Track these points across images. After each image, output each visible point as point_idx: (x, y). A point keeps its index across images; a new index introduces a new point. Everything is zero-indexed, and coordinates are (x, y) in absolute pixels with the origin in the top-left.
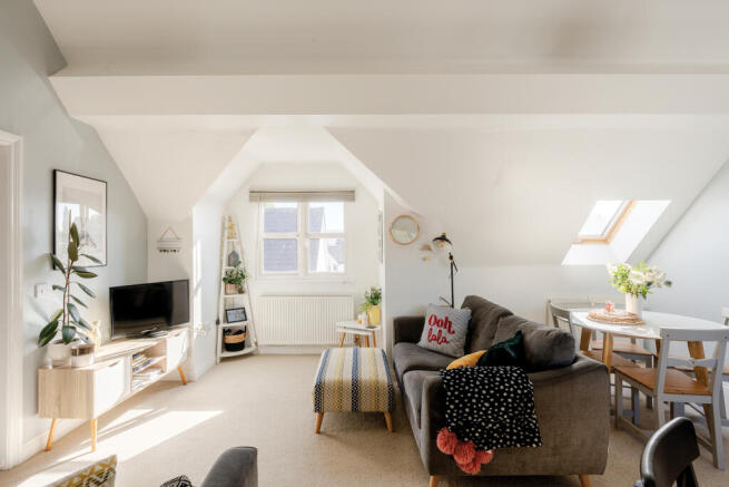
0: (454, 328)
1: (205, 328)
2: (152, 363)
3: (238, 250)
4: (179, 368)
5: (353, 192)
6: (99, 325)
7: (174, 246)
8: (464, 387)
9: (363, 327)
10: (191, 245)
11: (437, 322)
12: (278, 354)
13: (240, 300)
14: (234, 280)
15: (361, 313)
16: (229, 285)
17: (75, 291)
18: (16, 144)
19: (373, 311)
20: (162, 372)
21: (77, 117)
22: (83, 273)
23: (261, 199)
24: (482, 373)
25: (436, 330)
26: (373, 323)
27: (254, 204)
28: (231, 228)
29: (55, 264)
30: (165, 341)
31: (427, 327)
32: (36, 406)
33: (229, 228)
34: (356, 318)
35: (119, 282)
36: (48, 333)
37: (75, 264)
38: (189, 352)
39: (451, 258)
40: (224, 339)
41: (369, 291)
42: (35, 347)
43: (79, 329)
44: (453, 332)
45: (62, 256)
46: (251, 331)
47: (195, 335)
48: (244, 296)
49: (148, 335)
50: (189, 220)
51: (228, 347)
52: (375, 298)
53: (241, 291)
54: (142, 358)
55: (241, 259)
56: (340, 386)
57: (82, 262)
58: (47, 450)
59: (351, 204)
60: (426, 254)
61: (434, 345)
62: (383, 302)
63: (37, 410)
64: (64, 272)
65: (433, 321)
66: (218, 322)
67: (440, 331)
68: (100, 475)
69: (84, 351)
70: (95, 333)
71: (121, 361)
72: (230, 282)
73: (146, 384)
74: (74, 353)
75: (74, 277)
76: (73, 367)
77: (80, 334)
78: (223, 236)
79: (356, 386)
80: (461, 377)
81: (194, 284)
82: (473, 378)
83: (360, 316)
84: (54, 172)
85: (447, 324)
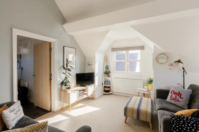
0: (182, 96)
1: (99, 85)
2: (84, 93)
3: (108, 65)
4: (92, 95)
5: (143, 47)
6: (73, 82)
7: (91, 64)
8: (181, 125)
9: (146, 90)
10: (95, 63)
11: (175, 93)
12: (119, 95)
13: (109, 79)
14: (107, 73)
15: (145, 86)
16: (106, 75)
17: (67, 74)
18: (56, 41)
19: (150, 86)
20: (87, 95)
21: (69, 34)
22: (69, 70)
23: (114, 51)
24: (193, 121)
25: (174, 96)
26: (150, 90)
27: (113, 52)
28: (107, 59)
29: (64, 68)
30: (88, 88)
31: (170, 94)
32: (60, 99)
33: (106, 59)
34: (144, 87)
35: (78, 72)
36: (62, 83)
37: (67, 68)
38: (94, 91)
39: (184, 69)
40: (104, 89)
41: (149, 79)
42: (60, 86)
43: (68, 83)
44: (182, 98)
45: (65, 66)
46: (111, 87)
47: (96, 87)
48: (110, 78)
49: (84, 86)
50: (95, 57)
51: (105, 91)
52: (151, 81)
53: (109, 76)
54: (82, 91)
55: (109, 68)
56: (133, 110)
57: (69, 67)
58: (62, 109)
59: (143, 51)
60: (172, 67)
61: (173, 102)
62: (153, 83)
63: (60, 100)
64: (65, 69)
65: (173, 93)
66: (102, 84)
67: (176, 97)
68: (43, 126)
69: (69, 88)
70: (72, 84)
71: (76, 92)
72: (106, 74)
73: (83, 98)
74: (67, 88)
75: (67, 71)
76: (67, 92)
77: (68, 84)
78: (104, 61)
79: (138, 111)
80: (180, 120)
81: (96, 74)
82: (187, 122)
83: (145, 87)
84: (64, 47)
85: (179, 94)
